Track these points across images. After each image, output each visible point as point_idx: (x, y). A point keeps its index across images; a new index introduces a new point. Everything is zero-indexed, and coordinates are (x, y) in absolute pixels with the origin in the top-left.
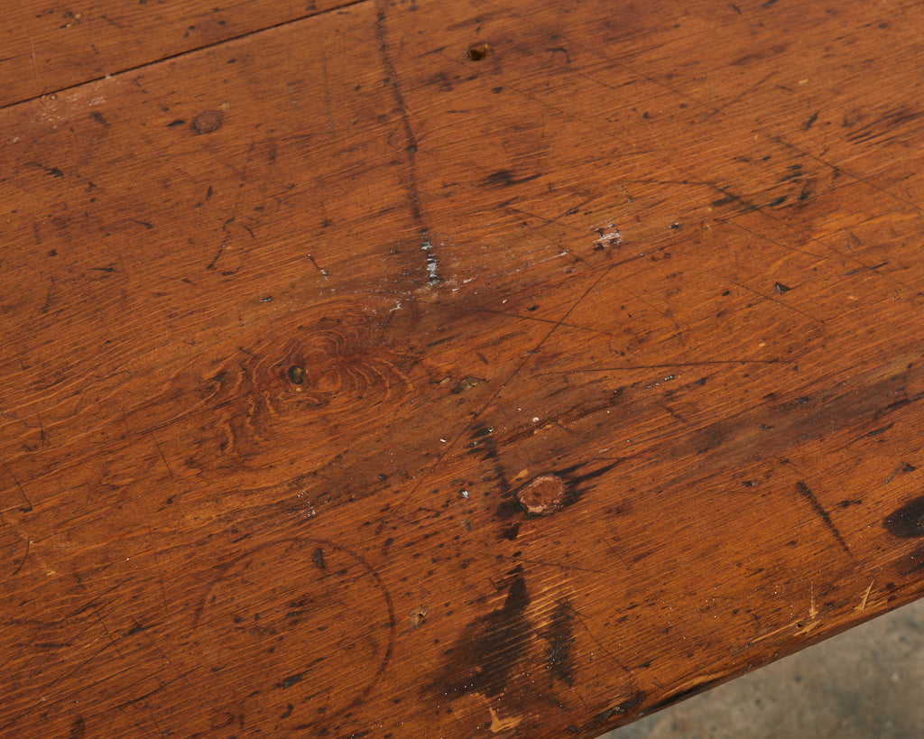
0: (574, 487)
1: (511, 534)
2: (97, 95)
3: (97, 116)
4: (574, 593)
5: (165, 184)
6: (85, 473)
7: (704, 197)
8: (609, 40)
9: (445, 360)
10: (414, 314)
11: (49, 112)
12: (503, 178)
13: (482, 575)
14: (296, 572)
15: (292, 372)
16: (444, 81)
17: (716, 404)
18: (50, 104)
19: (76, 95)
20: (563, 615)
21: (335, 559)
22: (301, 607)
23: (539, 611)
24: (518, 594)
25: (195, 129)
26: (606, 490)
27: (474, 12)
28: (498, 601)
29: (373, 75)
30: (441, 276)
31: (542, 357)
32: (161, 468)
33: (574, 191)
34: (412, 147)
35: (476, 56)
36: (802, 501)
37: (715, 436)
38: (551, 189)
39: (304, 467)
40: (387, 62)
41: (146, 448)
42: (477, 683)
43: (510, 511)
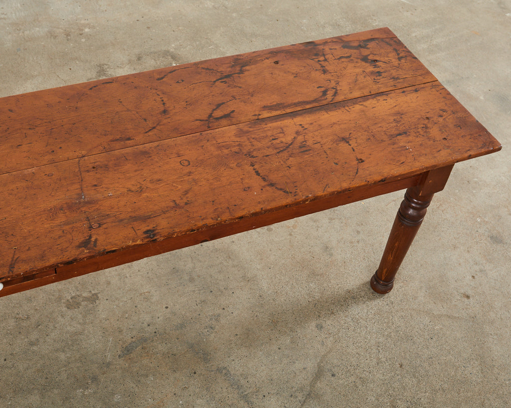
0: (100, 226)
1: (90, 230)
2: (33, 170)
3: (33, 173)
4: (98, 237)
5: (44, 183)
6: (31, 219)
7: (126, 190)
8: (115, 167)
9: (83, 209)
10: (80, 203)
11: (26, 172)
12: (95, 185)
13: (86, 235)
14: (60, 233)
15: (61, 209)
16: (88, 171)
17: (122, 217)
18: (26, 170)
19: (30, 170)
20: (96, 240)
21: (65, 232)
22: (60, 237)
23: (93, 239)
24: (90, 237)
25: (48, 176)
26: (104, 226)
27: (94, 161)
28: (87, 238)
29: (77, 170)
30: (84, 198)
31: (98, 209)
32: (41, 220)
33: (106, 188)
34: (82, 180)
35: (94, 168)
36: (132, 229)
37: (122, 220)
38: (102, 188)
39: (62, 221)
40: (80, 168)
41: (40, 217)
42: (83, 247)
43: (91, 228)
